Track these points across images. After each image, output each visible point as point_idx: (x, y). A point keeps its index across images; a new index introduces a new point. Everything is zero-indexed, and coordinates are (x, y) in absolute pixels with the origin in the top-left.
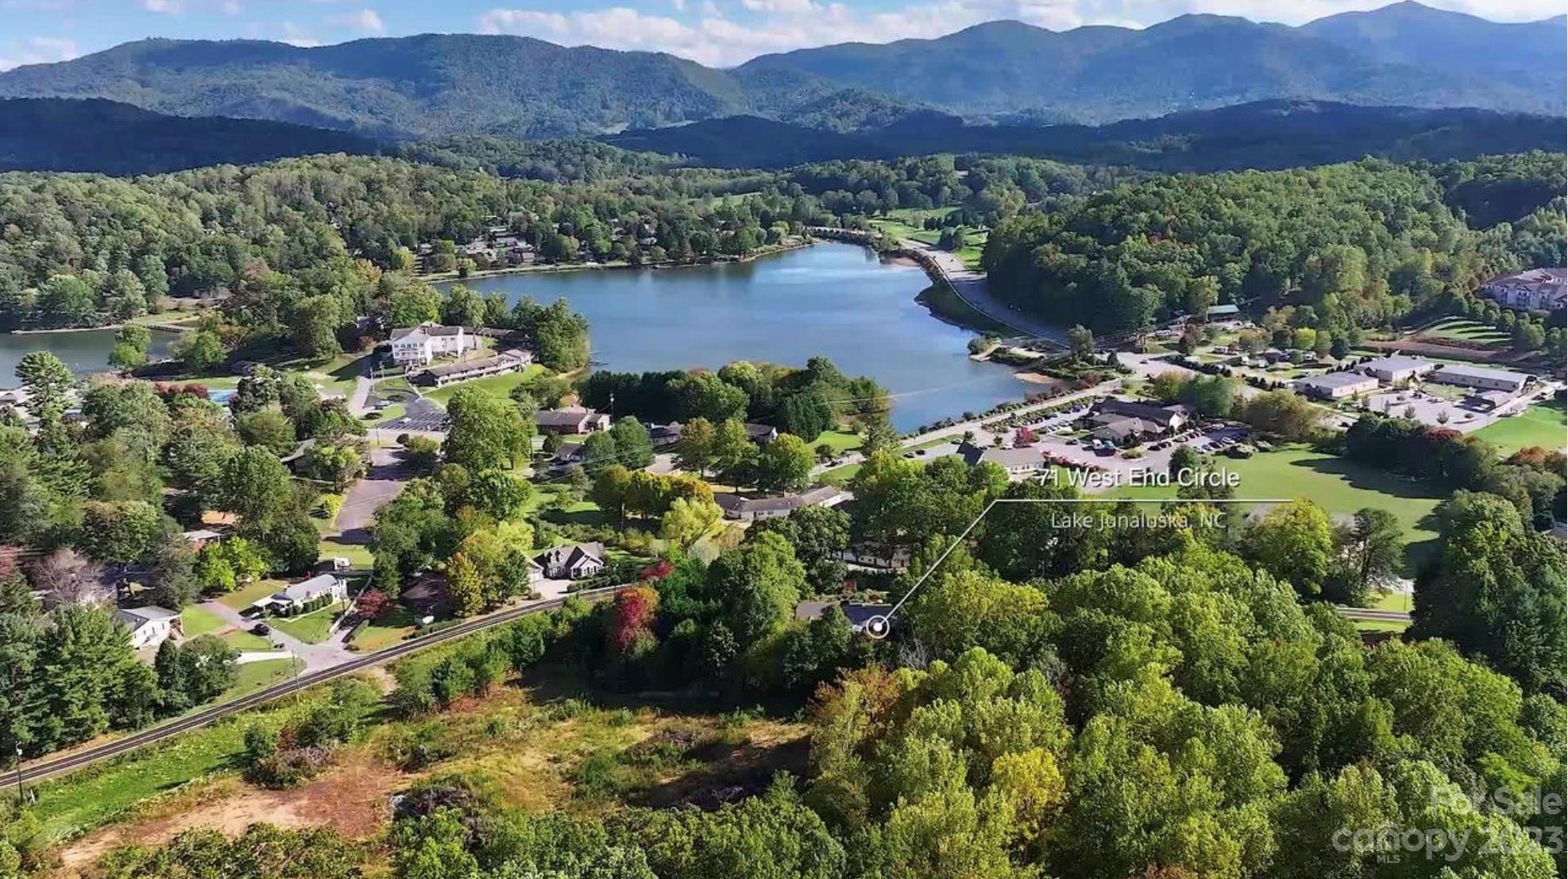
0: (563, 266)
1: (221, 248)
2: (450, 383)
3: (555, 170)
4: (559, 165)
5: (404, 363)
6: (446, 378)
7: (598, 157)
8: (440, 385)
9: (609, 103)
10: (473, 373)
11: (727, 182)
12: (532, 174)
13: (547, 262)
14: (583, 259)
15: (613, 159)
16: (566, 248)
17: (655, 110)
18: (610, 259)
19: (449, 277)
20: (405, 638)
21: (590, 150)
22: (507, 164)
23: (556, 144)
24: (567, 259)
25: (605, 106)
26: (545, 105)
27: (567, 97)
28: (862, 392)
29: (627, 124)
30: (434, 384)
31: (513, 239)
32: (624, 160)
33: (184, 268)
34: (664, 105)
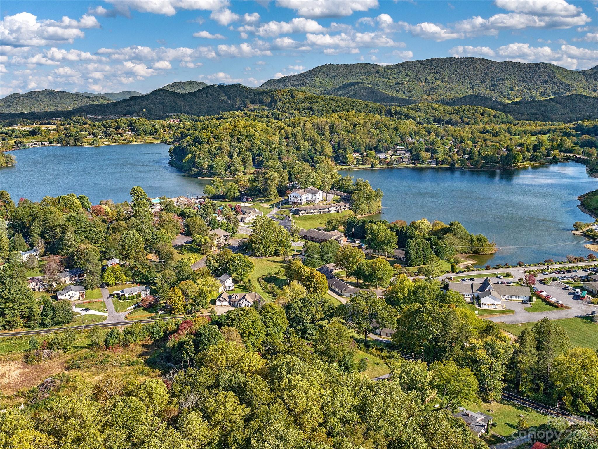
0: (419, 165)
1: (276, 150)
2: (305, 214)
3: (459, 120)
4: (461, 118)
5: (293, 204)
6: (304, 212)
7: (482, 114)
8: (301, 215)
9: (514, 88)
10: (317, 211)
11: (539, 128)
12: (449, 122)
13: (413, 163)
14: (430, 163)
15: (489, 115)
16: (423, 157)
17: (536, 92)
18: (442, 164)
19: (366, 168)
20: (148, 318)
21: (478, 111)
22: (438, 117)
23: (463, 108)
24: (422, 162)
25: (512, 90)
26: (483, 90)
27: (494, 86)
28: (475, 243)
29: (521, 98)
30: (298, 214)
31: (404, 152)
32: (495, 116)
33: (261, 157)
34: (542, 89)
